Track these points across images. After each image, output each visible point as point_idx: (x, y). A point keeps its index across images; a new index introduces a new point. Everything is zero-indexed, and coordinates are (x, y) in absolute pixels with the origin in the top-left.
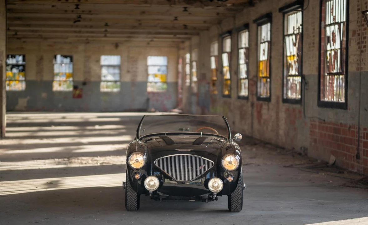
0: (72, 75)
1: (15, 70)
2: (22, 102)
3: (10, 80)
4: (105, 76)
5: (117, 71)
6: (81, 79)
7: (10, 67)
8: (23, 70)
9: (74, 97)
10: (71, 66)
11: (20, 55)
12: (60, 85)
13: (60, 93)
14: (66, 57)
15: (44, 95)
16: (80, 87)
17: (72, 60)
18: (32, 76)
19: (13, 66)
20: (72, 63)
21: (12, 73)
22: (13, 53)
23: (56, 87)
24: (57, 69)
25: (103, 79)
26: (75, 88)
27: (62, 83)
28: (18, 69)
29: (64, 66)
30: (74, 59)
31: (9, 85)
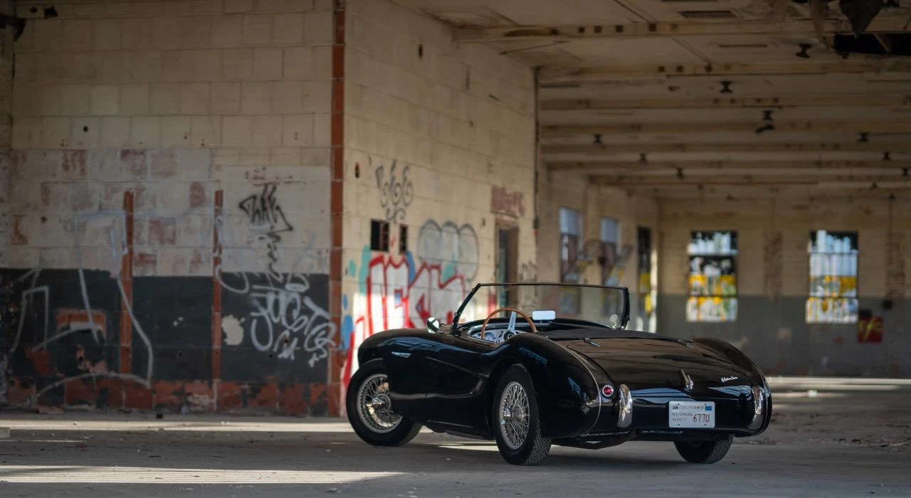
0: (857, 281)
1: (711, 271)
3: (701, 296)
6: (878, 290)
7: (697, 262)
8: (731, 270)
9: (860, 338)
10: (854, 260)
11: (724, 233)
12: (825, 309)
13: (825, 327)
14: (839, 235)
15: (784, 333)
16: (877, 312)
17: (854, 245)
18: (754, 285)
19: (707, 260)
20: (855, 252)
21: (703, 279)
22: (707, 228)
23: (814, 313)
24: (818, 266)
26: (864, 315)
27: (830, 303)
28: (718, 266)
29: (835, 259)
30: (861, 241)
31: (698, 306)
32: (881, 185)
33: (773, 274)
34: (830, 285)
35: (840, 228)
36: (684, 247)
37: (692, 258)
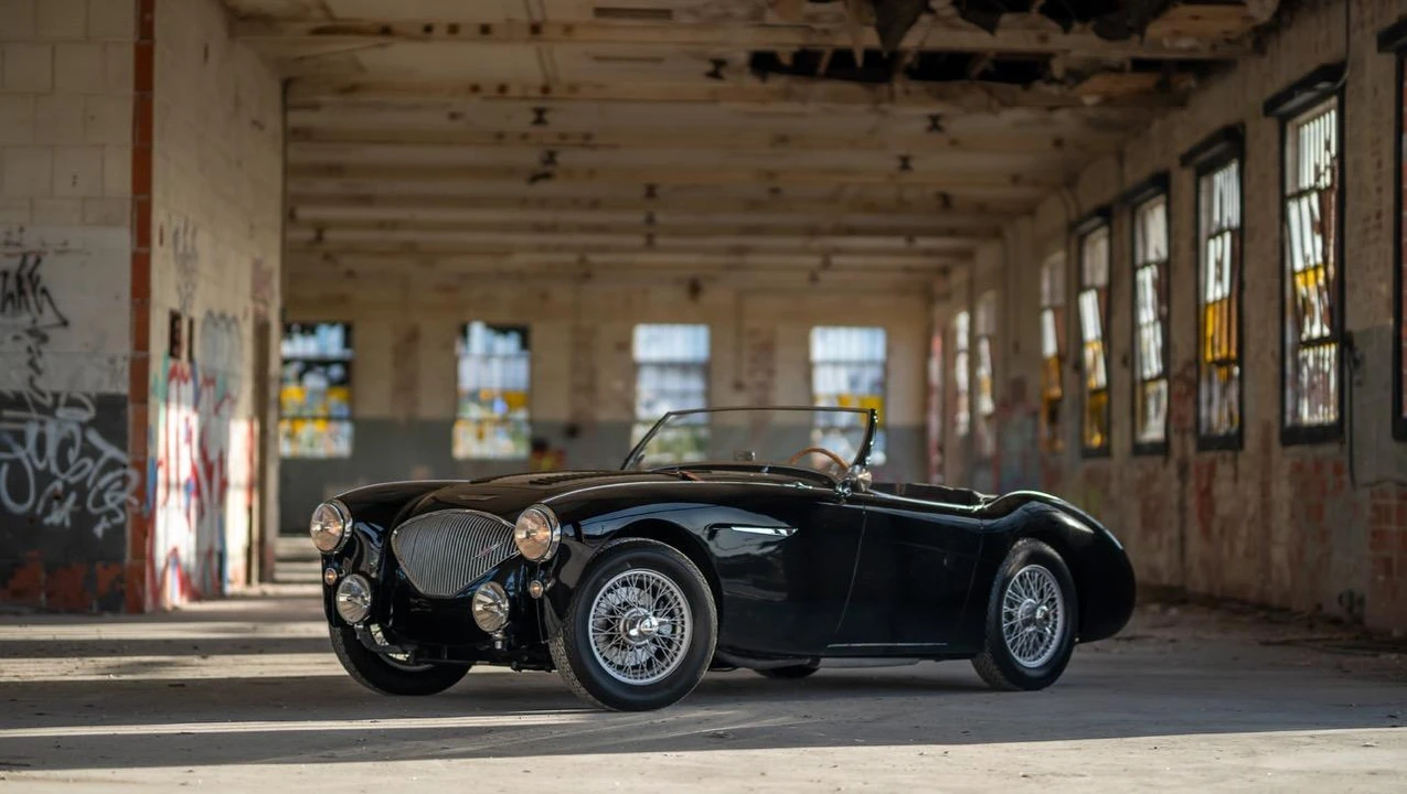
0: (528, 398)
1: (314, 381)
3: (295, 419)
4: (649, 405)
5: (695, 384)
6: (558, 410)
7: (293, 370)
8: (344, 382)
10: (524, 364)
11: (332, 324)
12: (480, 436)
13: (481, 464)
14: (501, 329)
15: (419, 473)
16: (557, 442)
17: (525, 344)
18: (378, 401)
19: (309, 365)
20: (525, 353)
21: (303, 392)
22: (309, 317)
23: (466, 445)
24: (471, 373)
25: (642, 413)
26: (539, 446)
27: (488, 429)
28: (326, 374)
29: (496, 365)
30: (536, 338)
31: (291, 436)
32: (595, 258)
33: (406, 386)
34: (489, 404)
35: (504, 318)
37: (286, 362)
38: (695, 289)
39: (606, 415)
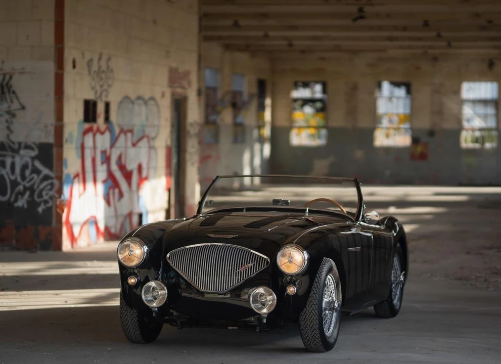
0: (409, 118)
1: (308, 110)
2: (321, 166)
3: (300, 128)
4: (468, 121)
5: (491, 110)
6: (425, 123)
7: (300, 103)
8: (323, 110)
9: (413, 157)
10: (408, 102)
11: (317, 82)
12: (387, 136)
13: (388, 150)
14: (396, 84)
15: (359, 154)
16: (424, 139)
17: (409, 92)
18: (338, 120)
19: (306, 102)
20: (409, 96)
21: (303, 115)
22: (305, 79)
23: (381, 140)
24: (383, 106)
25: (466, 124)
26: (415, 141)
27: (392, 132)
28: (313, 106)
30: (414, 88)
31: (299, 135)
33: (352, 112)
34: (391, 120)
35: (397, 79)
36: (288, 93)
37: (295, 100)
38: (491, 64)
39: (448, 125)
